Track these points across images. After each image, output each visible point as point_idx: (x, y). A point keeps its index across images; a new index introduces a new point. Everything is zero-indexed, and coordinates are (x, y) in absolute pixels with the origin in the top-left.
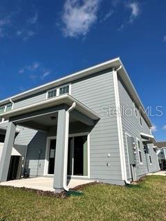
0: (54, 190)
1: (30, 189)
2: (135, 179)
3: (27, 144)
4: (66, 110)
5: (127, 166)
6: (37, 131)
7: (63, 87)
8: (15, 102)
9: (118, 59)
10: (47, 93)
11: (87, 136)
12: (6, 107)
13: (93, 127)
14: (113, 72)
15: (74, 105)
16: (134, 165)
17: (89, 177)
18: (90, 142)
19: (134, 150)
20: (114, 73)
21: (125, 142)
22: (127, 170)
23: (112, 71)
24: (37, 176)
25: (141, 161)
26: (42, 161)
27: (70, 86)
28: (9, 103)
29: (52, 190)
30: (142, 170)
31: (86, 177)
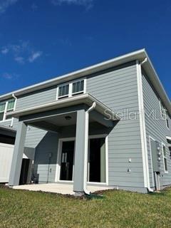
0: (74, 193)
1: (47, 192)
2: (159, 188)
3: (35, 147)
4: (86, 111)
5: (150, 173)
6: (46, 132)
7: (76, 81)
8: (18, 97)
9: (143, 50)
10: (58, 88)
11: (105, 139)
12: (7, 103)
13: (111, 128)
14: (137, 65)
15: (94, 105)
16: (158, 173)
17: (107, 183)
18: (109, 145)
19: (159, 156)
20: (138, 67)
21: (148, 146)
22: (150, 178)
23: (135, 64)
24: (47, 182)
25: (166, 169)
26: (54, 165)
27: (85, 80)
28: (11, 99)
29: (72, 193)
30: (167, 180)
31: (104, 184)
